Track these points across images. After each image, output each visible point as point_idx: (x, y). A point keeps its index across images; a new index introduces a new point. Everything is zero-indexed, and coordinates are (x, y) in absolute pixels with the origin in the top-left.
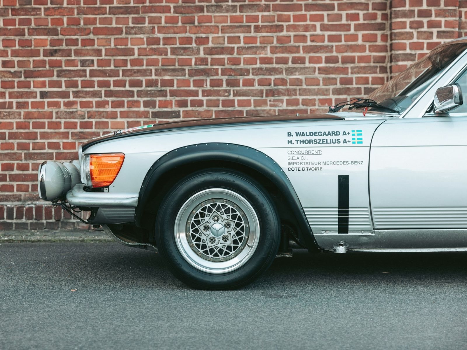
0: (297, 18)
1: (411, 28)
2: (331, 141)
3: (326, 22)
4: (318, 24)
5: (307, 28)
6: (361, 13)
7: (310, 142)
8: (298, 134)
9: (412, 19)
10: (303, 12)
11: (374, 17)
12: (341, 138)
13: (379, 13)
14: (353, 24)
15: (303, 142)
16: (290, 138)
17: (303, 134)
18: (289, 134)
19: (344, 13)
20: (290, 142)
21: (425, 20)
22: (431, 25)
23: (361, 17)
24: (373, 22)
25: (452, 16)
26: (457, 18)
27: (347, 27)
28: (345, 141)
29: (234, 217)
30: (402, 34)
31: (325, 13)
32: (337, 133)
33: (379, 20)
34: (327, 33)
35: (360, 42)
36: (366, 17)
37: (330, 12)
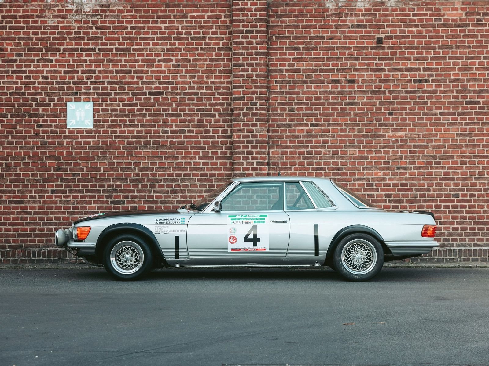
0: (186, 153)
1: (243, 160)
2: (173, 222)
3: (201, 155)
4: (197, 156)
5: (191, 159)
6: (219, 151)
7: (164, 223)
8: (160, 220)
9: (243, 156)
10: (189, 150)
11: (226, 153)
12: (176, 221)
13: (228, 151)
14: (215, 156)
15: (161, 223)
16: (156, 221)
17: (162, 220)
18: (156, 220)
19: (210, 151)
20: (156, 223)
21: (250, 156)
22: (253, 158)
23: (219, 153)
24: (225, 156)
25: (263, 154)
26: (267, 155)
27: (212, 158)
28: (178, 223)
29: (134, 252)
30: (238, 163)
31: (201, 151)
32: (175, 219)
33: (228, 155)
34: (201, 161)
35: (219, 166)
36: (221, 153)
37: (203, 151)
